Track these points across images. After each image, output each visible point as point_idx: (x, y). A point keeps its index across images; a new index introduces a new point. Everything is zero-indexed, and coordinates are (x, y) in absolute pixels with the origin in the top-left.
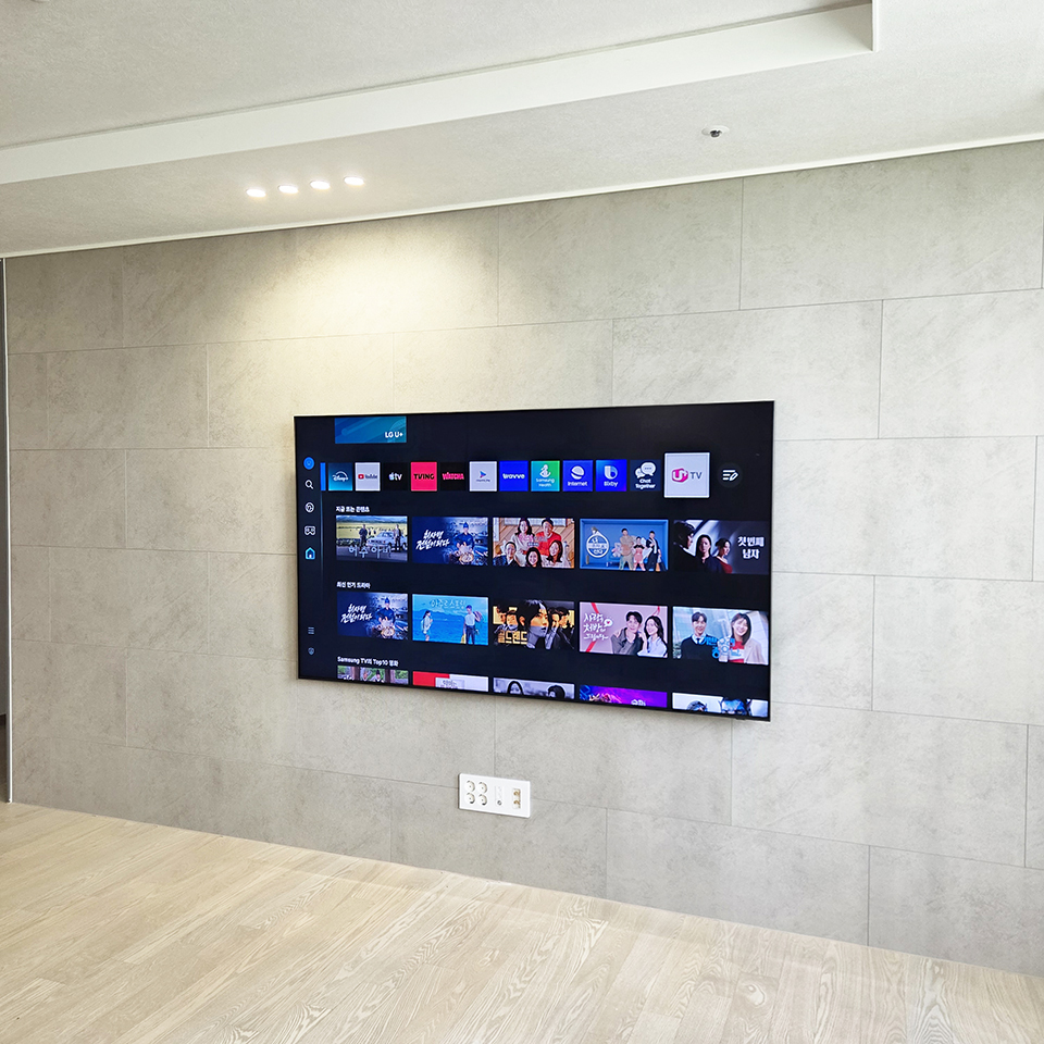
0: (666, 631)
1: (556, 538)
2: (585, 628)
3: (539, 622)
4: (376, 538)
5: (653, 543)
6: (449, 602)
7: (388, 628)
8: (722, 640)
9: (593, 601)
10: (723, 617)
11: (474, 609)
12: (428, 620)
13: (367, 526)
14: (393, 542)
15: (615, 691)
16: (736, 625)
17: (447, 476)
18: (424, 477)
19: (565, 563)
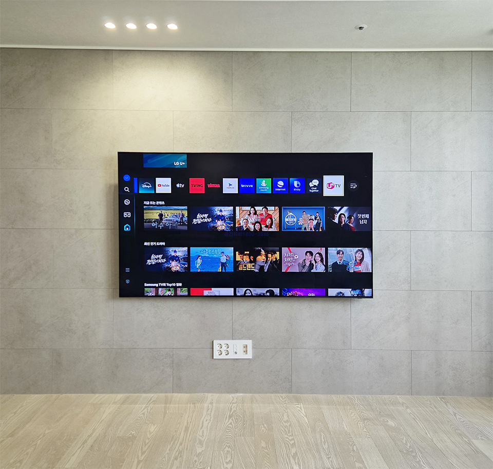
0: (325, 260)
1: (270, 217)
2: (284, 260)
3: (261, 259)
4: (168, 218)
5: (319, 218)
6: (212, 250)
7: (175, 266)
8: (351, 262)
9: (289, 246)
10: (351, 251)
11: (226, 253)
12: (199, 261)
13: (163, 212)
14: (179, 220)
15: (300, 290)
16: (357, 255)
17: (210, 186)
18: (197, 186)
19: (274, 229)
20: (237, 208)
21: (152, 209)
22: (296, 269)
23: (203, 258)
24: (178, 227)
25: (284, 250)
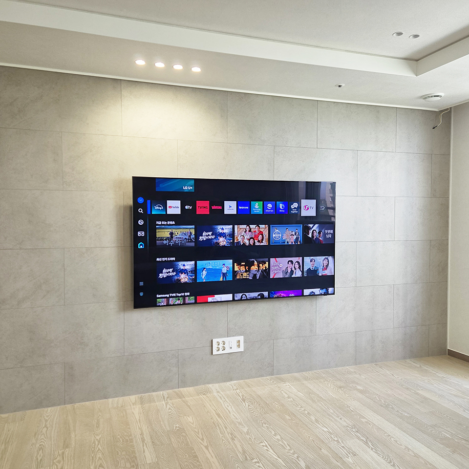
1: (261, 233)
2: (272, 268)
3: (254, 268)
4: (178, 236)
5: (297, 234)
6: (215, 263)
9: (275, 257)
11: (226, 265)
12: (204, 272)
13: (174, 231)
15: (283, 292)
16: (324, 262)
17: (214, 207)
18: (203, 207)
19: (265, 243)
20: (236, 226)
21: (163, 228)
22: (280, 276)
23: (208, 270)
24: (187, 243)
25: (272, 260)
